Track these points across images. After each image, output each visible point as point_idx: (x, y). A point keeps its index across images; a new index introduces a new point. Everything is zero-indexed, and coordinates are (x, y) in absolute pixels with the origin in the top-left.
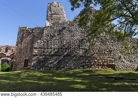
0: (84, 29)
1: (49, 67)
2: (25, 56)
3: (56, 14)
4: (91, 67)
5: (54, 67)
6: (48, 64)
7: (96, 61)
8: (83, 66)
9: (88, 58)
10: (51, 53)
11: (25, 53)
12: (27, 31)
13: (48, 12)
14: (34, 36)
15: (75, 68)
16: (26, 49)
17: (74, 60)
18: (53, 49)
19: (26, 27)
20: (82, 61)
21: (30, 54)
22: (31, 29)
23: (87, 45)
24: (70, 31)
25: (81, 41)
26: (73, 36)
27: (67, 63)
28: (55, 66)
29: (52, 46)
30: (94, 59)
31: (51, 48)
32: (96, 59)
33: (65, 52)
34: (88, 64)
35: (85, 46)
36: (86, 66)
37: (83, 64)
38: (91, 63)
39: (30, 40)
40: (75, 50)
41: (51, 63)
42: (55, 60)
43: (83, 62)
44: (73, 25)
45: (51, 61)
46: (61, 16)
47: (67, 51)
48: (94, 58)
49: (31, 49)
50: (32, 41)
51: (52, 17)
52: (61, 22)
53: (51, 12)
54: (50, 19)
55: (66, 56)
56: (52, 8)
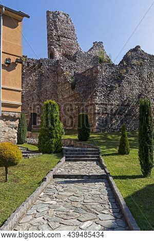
0: (142, 81)
2: (30, 108)
3: (65, 37)
11: (29, 102)
12: (28, 63)
13: (53, 30)
14: (42, 75)
16: (31, 95)
17: (134, 120)
19: (26, 57)
21: (38, 104)
22: (33, 60)
24: (130, 83)
25: (140, 97)
26: (132, 89)
27: (129, 124)
29: (114, 102)
31: (113, 105)
33: (126, 110)
39: (36, 80)
40: (134, 108)
41: (114, 124)
44: (132, 75)
47: (128, 109)
49: (39, 96)
50: (40, 83)
51: (59, 40)
52: (74, 52)
53: (57, 31)
54: (58, 44)
55: (127, 115)
56: (58, 23)
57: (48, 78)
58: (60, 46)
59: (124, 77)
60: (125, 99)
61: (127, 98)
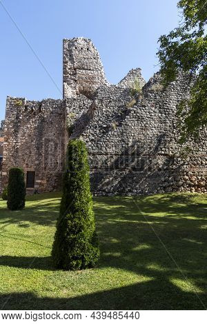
0: (165, 114)
1: (104, 191)
2: (27, 164)
3: (84, 69)
4: (178, 190)
5: (114, 191)
6: (103, 186)
7: (187, 178)
8: (165, 188)
9: (173, 173)
10: (106, 163)
11: (25, 157)
12: (26, 107)
13: (67, 62)
14: (43, 120)
15: (151, 192)
16: (28, 148)
17: (149, 176)
18: (109, 156)
19: (24, 99)
20: (163, 179)
21: (37, 159)
22: (33, 102)
23: (172, 148)
24: (140, 119)
25: (161, 139)
26: (145, 128)
27: (137, 183)
28: (116, 189)
29: (108, 150)
30: (184, 175)
31: (107, 154)
32: (187, 175)
33: (133, 161)
34: (173, 185)
35: (167, 150)
36: (170, 189)
37: (164, 185)
38: (178, 181)
39: (35, 128)
40: (149, 158)
41: (108, 184)
42: (116, 178)
43: (165, 181)
44: (145, 106)
45: (108, 180)
46: (96, 73)
47: (136, 159)
48: (183, 172)
49: (38, 149)
50: (40, 131)
51: (75, 74)
52: (95, 87)
53: (73, 62)
54: (72, 79)
55: (134, 169)
56: (75, 53)
57: (52, 123)
58: (76, 81)
59: (130, 111)
60: (130, 144)
61: (135, 143)
